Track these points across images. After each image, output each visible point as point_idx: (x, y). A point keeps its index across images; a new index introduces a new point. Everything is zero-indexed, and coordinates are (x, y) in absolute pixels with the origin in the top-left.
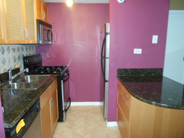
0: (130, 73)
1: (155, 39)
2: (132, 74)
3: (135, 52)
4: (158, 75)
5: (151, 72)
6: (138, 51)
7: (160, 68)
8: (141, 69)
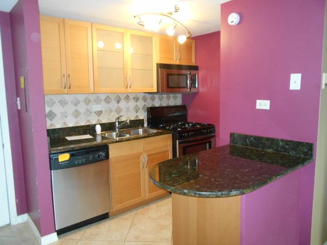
0: (248, 143)
1: (296, 82)
2: (252, 144)
3: (258, 107)
4: (302, 156)
5: (287, 147)
6: (263, 105)
7: (308, 142)
8: (268, 139)
